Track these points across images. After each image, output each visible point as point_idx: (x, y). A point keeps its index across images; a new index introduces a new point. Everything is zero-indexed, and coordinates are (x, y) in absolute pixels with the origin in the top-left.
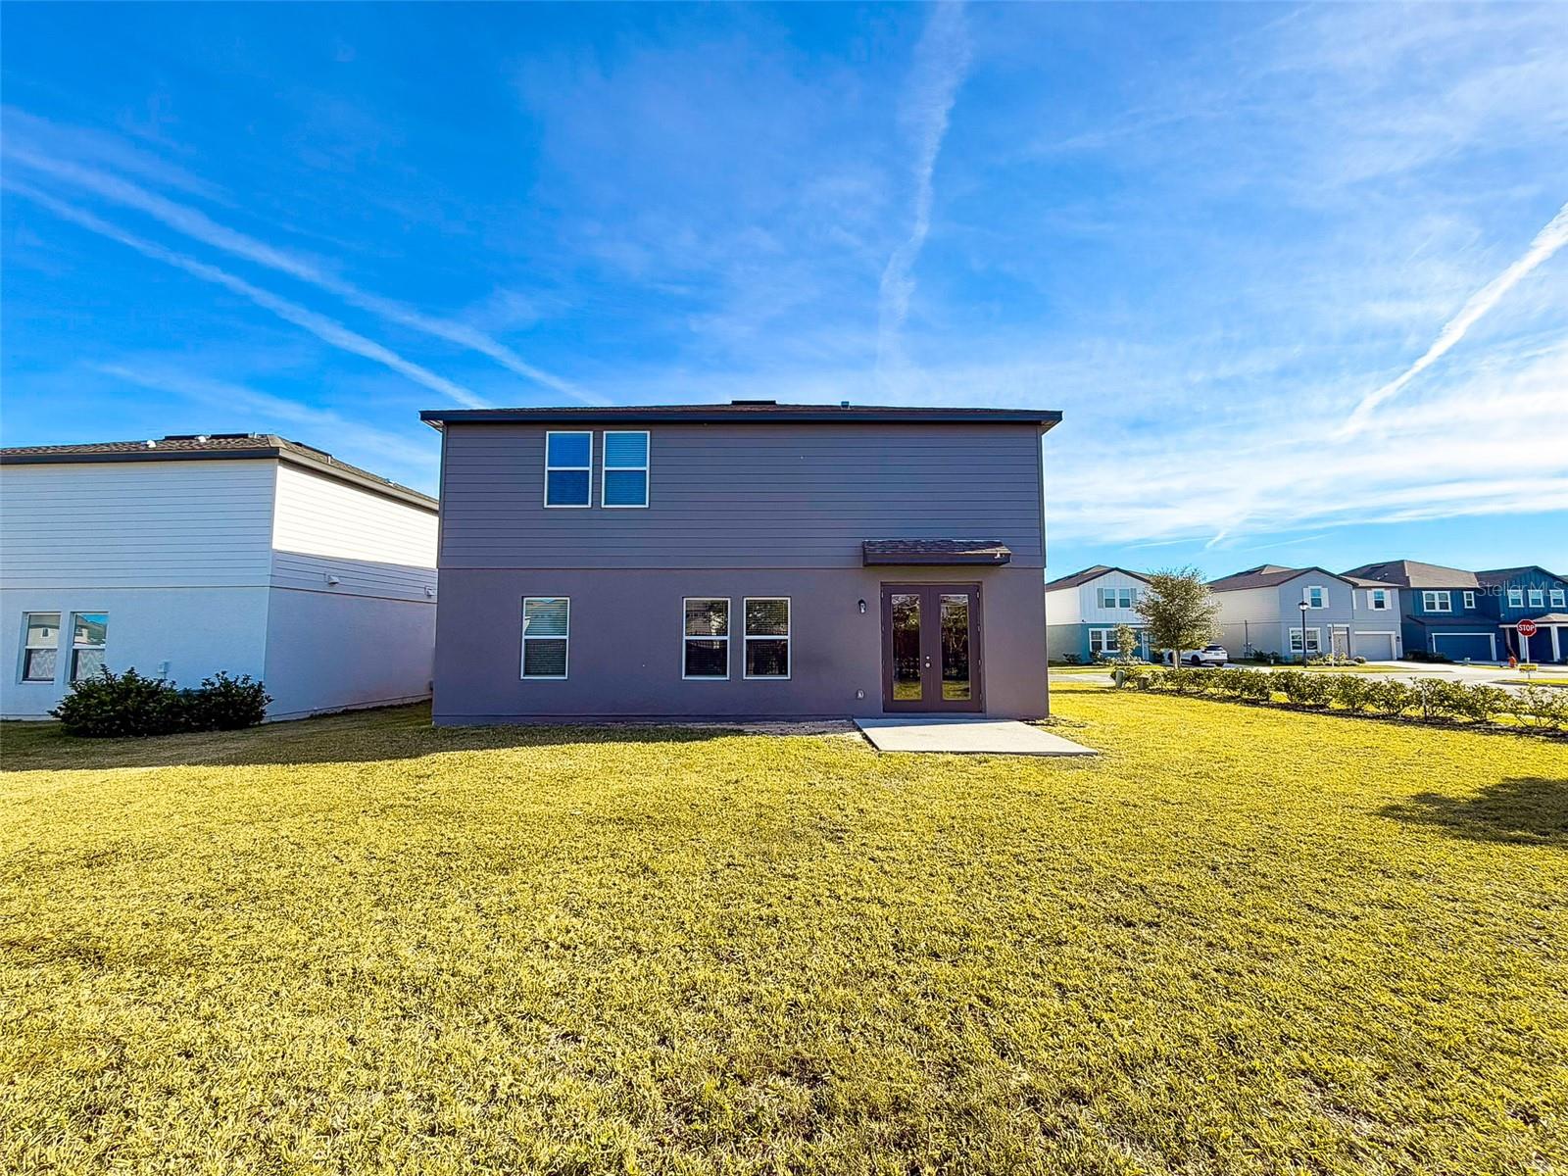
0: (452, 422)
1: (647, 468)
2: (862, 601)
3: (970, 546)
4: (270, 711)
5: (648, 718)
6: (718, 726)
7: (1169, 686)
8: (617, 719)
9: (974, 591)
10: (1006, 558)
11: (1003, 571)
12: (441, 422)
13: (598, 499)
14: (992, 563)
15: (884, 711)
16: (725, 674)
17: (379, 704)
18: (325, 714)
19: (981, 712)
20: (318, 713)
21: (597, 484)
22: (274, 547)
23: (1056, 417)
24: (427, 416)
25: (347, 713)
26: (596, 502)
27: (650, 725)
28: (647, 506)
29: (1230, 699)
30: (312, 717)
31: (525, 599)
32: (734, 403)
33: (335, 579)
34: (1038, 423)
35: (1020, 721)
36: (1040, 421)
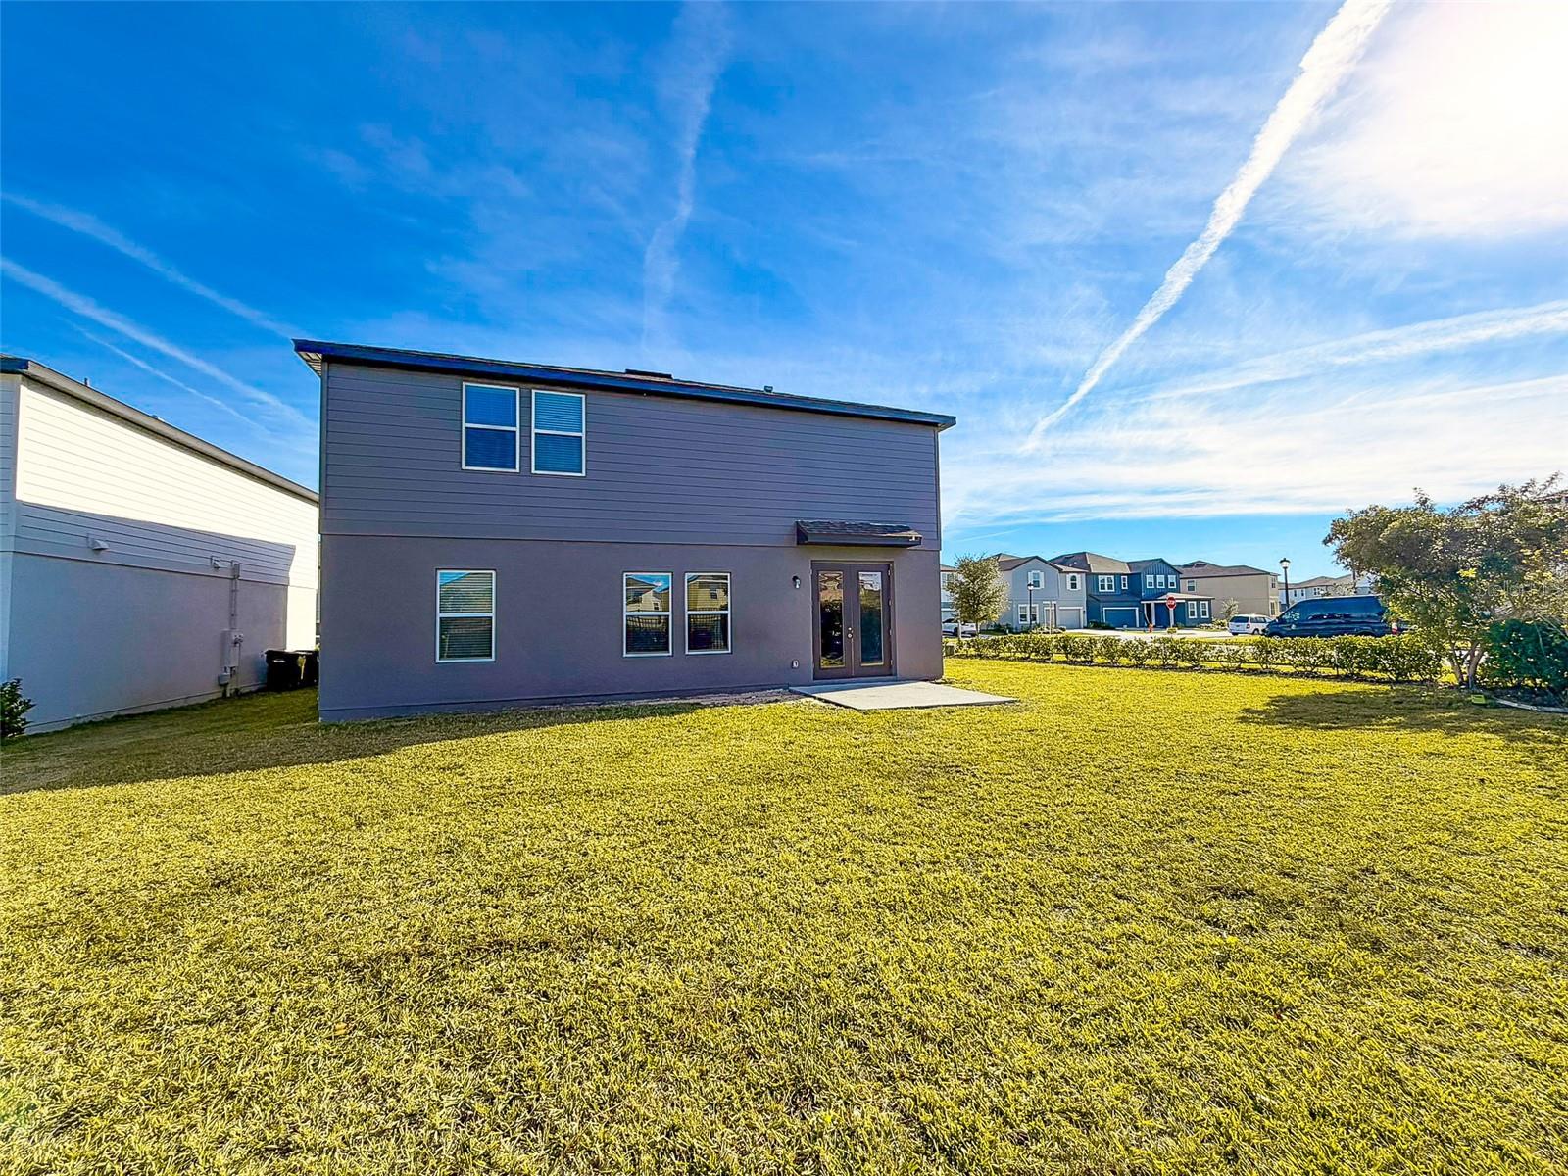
0: (335, 357)
1: (583, 435)
2: (795, 578)
3: (885, 529)
4: (33, 721)
5: (590, 698)
6: (663, 702)
7: (972, 651)
8: (553, 701)
9: (886, 570)
10: (919, 541)
11: (909, 552)
12: (320, 356)
13: (527, 461)
14: (905, 545)
15: (814, 679)
16: (667, 649)
17: (158, 707)
18: (91, 722)
19: (891, 675)
20: (81, 722)
21: (526, 446)
22: (19, 496)
23: (950, 421)
24: (302, 346)
25: (118, 720)
26: (526, 466)
27: (594, 705)
28: (584, 475)
29: (1023, 659)
30: (74, 727)
31: (439, 572)
32: (629, 372)
33: (103, 544)
34: (935, 425)
35: (926, 681)
36: (935, 424)
